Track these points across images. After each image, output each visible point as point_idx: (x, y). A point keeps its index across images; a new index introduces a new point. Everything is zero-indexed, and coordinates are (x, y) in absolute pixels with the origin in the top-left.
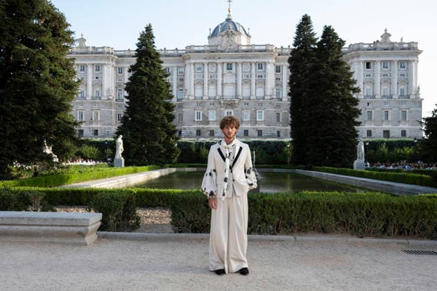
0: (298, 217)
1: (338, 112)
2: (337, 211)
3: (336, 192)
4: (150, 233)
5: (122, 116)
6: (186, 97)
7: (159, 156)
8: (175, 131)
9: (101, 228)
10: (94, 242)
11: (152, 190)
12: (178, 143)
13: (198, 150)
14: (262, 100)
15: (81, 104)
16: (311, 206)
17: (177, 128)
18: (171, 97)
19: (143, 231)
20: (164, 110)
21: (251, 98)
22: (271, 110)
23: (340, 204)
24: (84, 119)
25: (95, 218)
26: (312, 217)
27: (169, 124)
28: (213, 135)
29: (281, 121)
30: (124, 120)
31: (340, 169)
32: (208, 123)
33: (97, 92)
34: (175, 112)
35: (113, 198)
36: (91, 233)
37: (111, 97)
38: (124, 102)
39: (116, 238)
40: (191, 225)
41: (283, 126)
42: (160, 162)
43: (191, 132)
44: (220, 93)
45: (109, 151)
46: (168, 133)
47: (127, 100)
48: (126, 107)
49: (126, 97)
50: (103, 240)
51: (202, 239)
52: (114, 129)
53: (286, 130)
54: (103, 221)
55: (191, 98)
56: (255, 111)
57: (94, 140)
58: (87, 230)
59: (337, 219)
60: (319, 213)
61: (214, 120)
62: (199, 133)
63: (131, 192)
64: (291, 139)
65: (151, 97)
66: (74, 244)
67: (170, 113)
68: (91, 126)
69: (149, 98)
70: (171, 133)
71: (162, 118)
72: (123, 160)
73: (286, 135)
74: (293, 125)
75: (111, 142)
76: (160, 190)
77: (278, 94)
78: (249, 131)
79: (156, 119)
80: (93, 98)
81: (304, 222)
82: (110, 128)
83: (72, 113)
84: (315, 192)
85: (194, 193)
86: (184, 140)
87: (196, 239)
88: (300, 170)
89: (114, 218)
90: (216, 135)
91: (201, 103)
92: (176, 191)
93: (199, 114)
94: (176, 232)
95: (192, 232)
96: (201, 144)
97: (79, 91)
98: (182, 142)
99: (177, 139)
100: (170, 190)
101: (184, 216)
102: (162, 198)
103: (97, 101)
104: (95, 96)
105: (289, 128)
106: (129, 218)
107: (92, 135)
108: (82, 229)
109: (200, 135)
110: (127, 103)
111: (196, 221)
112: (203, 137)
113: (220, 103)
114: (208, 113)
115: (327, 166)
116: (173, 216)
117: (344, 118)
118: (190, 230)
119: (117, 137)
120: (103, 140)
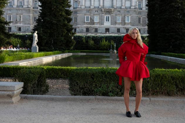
0: (152, 86)
1: (178, 17)
2: (178, 82)
3: (177, 69)
4: (55, 95)
5: (37, 18)
6: (80, 6)
7: (61, 46)
8: (72, 29)
9: (23, 92)
10: (18, 101)
11: (57, 67)
12: (74, 37)
13: (87, 42)
14: (129, 9)
15: (10, 10)
16: (161, 78)
17: (73, 27)
18: (70, 6)
19: (51, 94)
20: (65, 14)
21: (122, 7)
22: (135, 15)
23: (180, 77)
24: (11, 20)
25: (18, 86)
26: (161, 85)
27: (68, 24)
28: (97, 32)
29: (141, 23)
30: (38, 21)
31: (179, 54)
32: (93, 23)
33: (21, 2)
34: (72, 16)
35: (30, 72)
36: (16, 96)
37: (30, 6)
38: (39, 10)
39: (33, 98)
40: (82, 90)
41: (143, 26)
42: (62, 49)
43: (82, 30)
44: (102, 4)
45: (28, 42)
46: (67, 30)
47: (41, 8)
48: (40, 12)
49: (40, 6)
50: (24, 100)
51: (90, 100)
52: (32, 27)
53: (145, 28)
54: (24, 87)
55: (83, 7)
56: (125, 16)
57: (18, 34)
58: (13, 93)
59: (177, 87)
60: (166, 83)
61: (98, 21)
62: (88, 30)
63: (43, 69)
64: (147, 35)
65: (57, 6)
66: (5, 103)
67: (69, 17)
68: (16, 25)
69: (55, 7)
70: (70, 30)
71: (64, 20)
72: (38, 48)
73: (145, 32)
74: (149, 25)
75: (29, 35)
76: (62, 67)
77: (139, 5)
78: (120, 29)
79: (60, 21)
80: (18, 6)
81: (156, 88)
82: (29, 27)
83: (3, 16)
84: (163, 69)
85: (84, 70)
86: (78, 34)
87: (85, 100)
88: (154, 55)
89: (32, 85)
90: (99, 31)
91: (89, 10)
92: (73, 68)
93: (87, 18)
94: (72, 95)
95: (83, 95)
96: (89, 37)
97: (9, 2)
98: (76, 36)
99: (73, 34)
100: (69, 67)
101: (78, 85)
102: (63, 72)
103: (21, 8)
104: (19, 5)
105: (146, 27)
106: (41, 86)
107: (17, 31)
108: (10, 93)
109: (88, 31)
110: (40, 10)
111: (86, 87)
112: (90, 33)
113: (102, 11)
114: (94, 17)
115: (170, 52)
116: (70, 84)
117: (182, 21)
118: (81, 94)
119: (34, 32)
120: (24, 34)
